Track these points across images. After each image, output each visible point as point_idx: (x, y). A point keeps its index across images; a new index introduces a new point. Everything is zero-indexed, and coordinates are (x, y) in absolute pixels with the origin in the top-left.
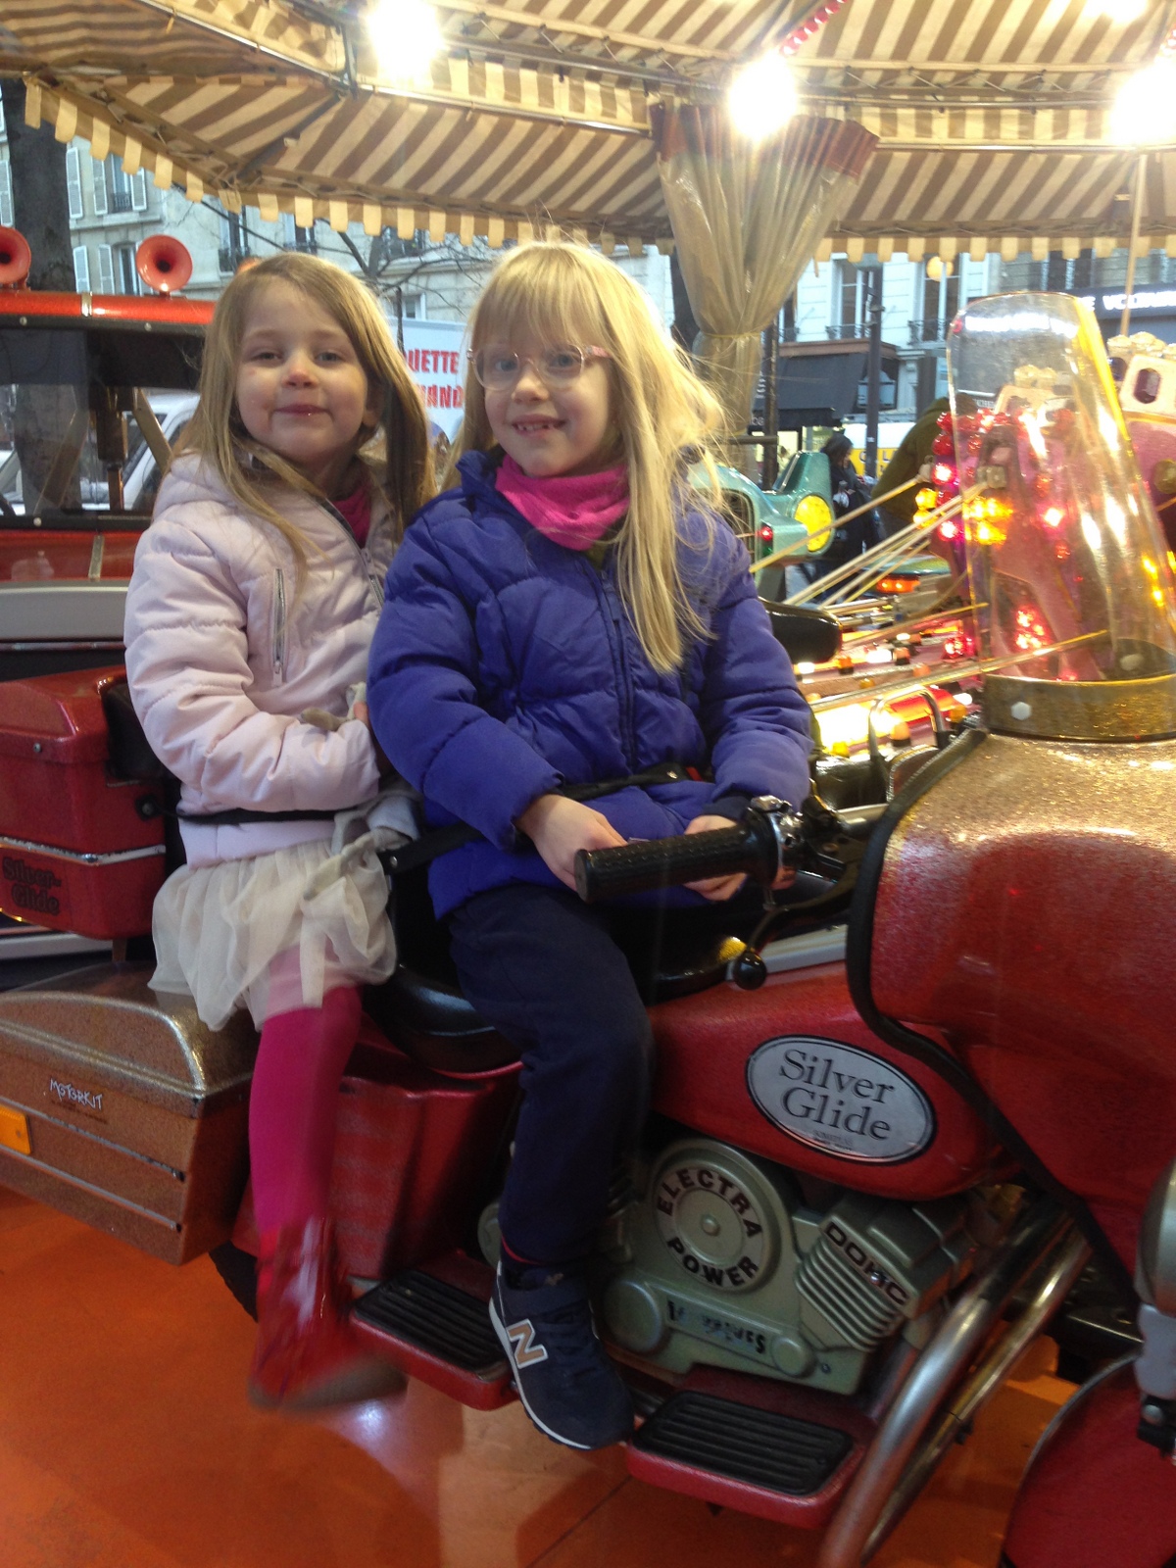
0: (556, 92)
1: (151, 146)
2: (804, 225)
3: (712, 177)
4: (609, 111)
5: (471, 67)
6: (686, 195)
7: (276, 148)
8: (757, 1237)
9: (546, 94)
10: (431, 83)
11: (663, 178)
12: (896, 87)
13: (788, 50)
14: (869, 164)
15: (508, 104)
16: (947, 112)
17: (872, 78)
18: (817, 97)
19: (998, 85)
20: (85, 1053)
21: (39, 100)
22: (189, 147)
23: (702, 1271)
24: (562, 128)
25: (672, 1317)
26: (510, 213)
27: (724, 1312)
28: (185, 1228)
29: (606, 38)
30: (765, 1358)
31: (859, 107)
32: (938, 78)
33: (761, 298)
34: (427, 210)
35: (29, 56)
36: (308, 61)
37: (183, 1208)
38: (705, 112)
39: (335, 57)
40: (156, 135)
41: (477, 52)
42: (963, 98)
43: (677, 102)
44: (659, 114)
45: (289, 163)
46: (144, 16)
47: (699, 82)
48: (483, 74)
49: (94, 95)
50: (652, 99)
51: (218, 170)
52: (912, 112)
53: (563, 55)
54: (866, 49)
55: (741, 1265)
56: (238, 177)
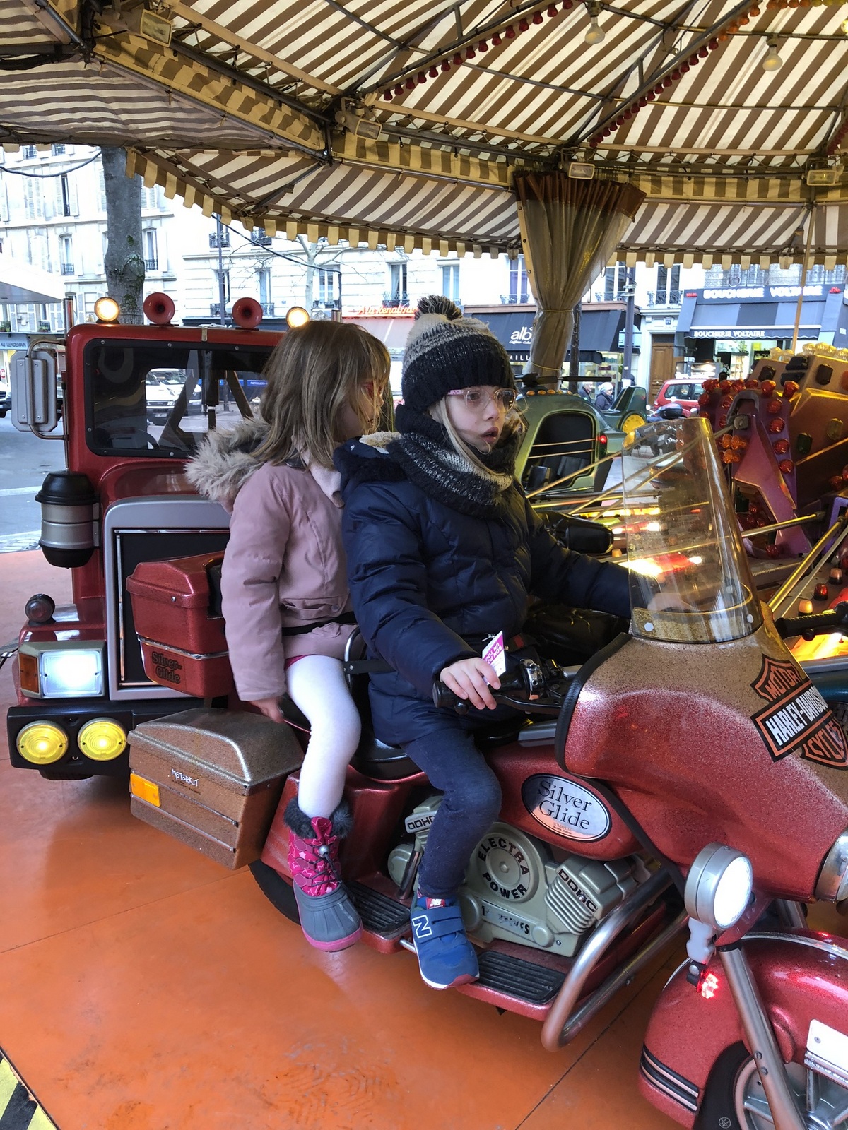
0: (452, 164)
1: (202, 191)
4: (484, 176)
5: (401, 148)
7: (278, 193)
8: (527, 874)
9: (446, 164)
12: (661, 163)
15: (423, 172)
16: (693, 180)
17: (647, 158)
19: (726, 162)
20: (191, 758)
21: (135, 160)
22: (224, 192)
23: (499, 891)
24: (455, 187)
25: (484, 914)
26: (418, 234)
27: (510, 913)
28: (238, 851)
29: (485, 131)
30: (529, 936)
31: (638, 175)
32: (688, 158)
35: (130, 135)
36: (303, 143)
37: (237, 840)
40: (205, 184)
41: (406, 139)
42: (704, 171)
46: (208, 116)
48: (409, 152)
49: (169, 159)
50: (511, 168)
51: (241, 205)
52: (671, 178)
53: (458, 141)
54: (644, 139)
55: (518, 888)
56: (254, 209)
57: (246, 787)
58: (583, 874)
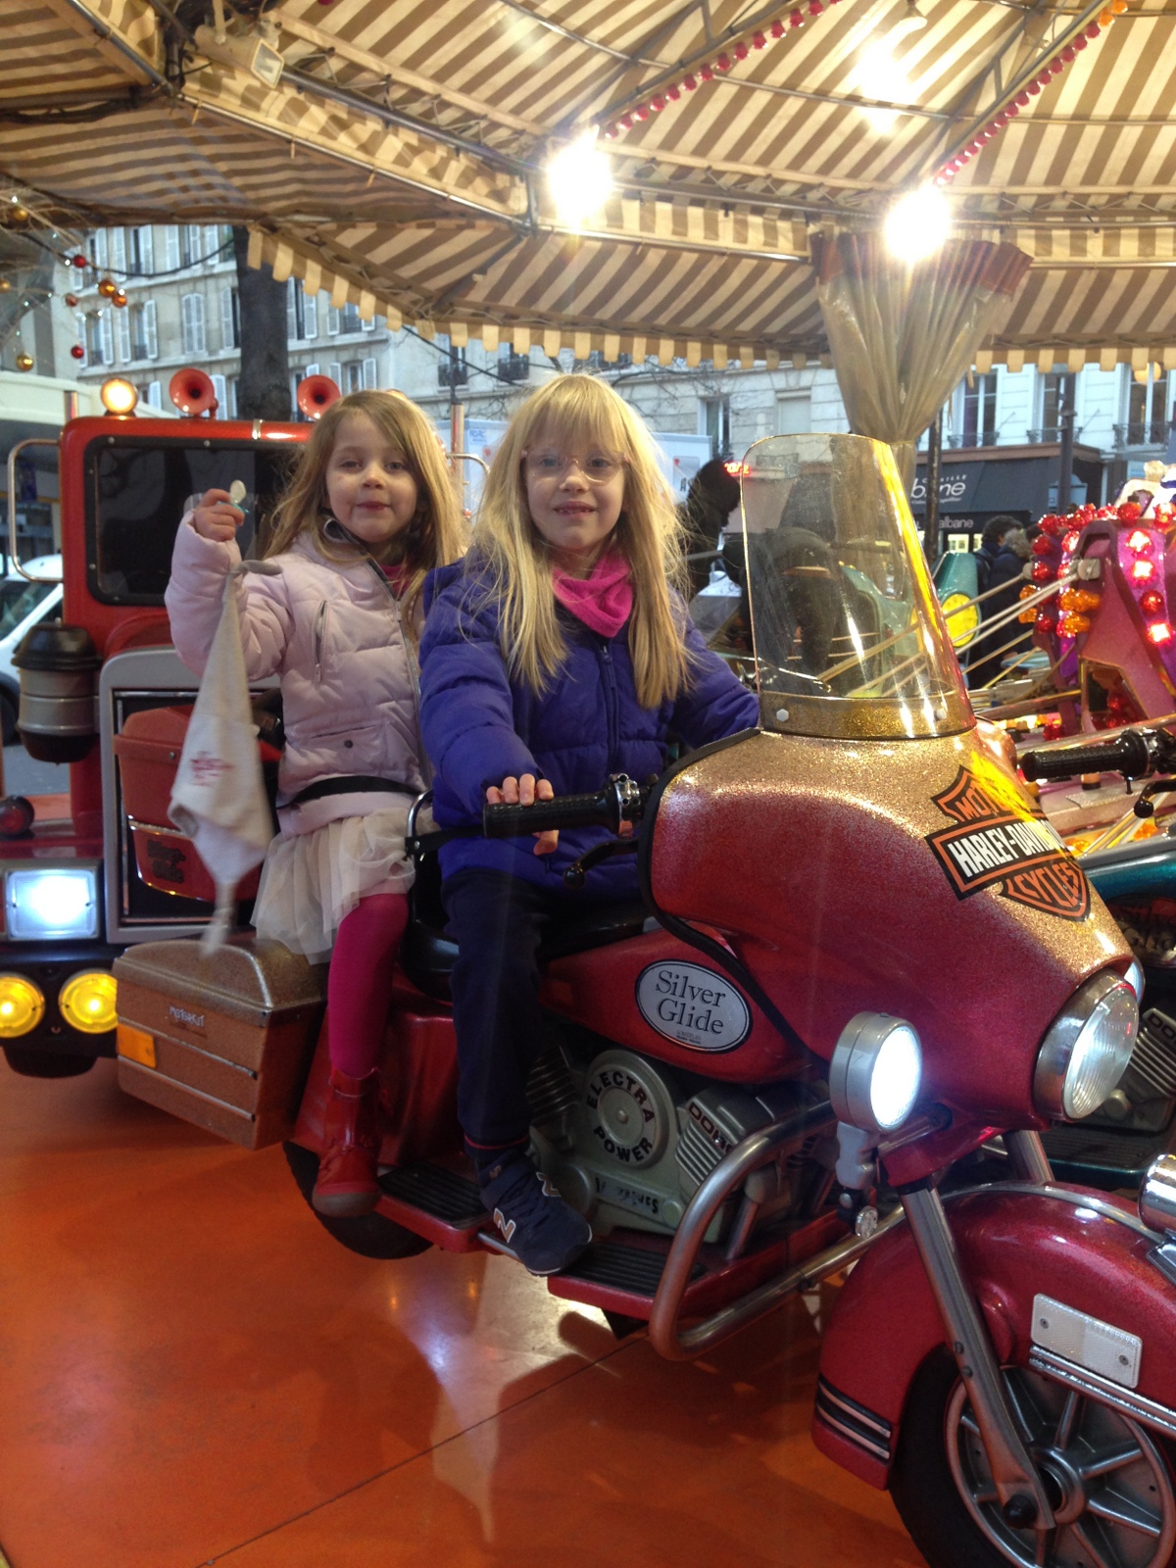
0: (721, 226)
1: (357, 283)
2: (958, 340)
3: (868, 298)
4: (770, 241)
5: (641, 206)
6: (842, 315)
7: (465, 283)
8: (652, 1121)
9: (711, 227)
10: (604, 222)
11: (821, 300)
12: (1050, 210)
13: (941, 181)
14: (1024, 281)
15: (675, 238)
16: (1102, 232)
17: (1027, 203)
18: (972, 222)
19: (1153, 205)
20: (195, 984)
21: (260, 244)
22: (389, 283)
23: (616, 1151)
24: (726, 258)
25: (598, 1190)
26: (679, 334)
27: (632, 1184)
28: (258, 1118)
29: (769, 176)
30: (659, 1217)
31: (1015, 229)
32: (1092, 201)
33: (916, 407)
34: (603, 333)
35: (251, 207)
36: (493, 207)
37: (256, 1101)
38: (862, 239)
39: (519, 202)
40: (361, 274)
41: (648, 192)
42: (1118, 219)
43: (837, 230)
44: (818, 243)
45: (477, 296)
46: (350, 173)
47: (859, 212)
48: (653, 212)
49: (308, 239)
50: (812, 229)
51: (415, 303)
52: (1067, 233)
53: (729, 192)
54: (1019, 175)
55: (641, 1144)
56: (434, 308)
57: (264, 1014)
58: (722, 1109)
